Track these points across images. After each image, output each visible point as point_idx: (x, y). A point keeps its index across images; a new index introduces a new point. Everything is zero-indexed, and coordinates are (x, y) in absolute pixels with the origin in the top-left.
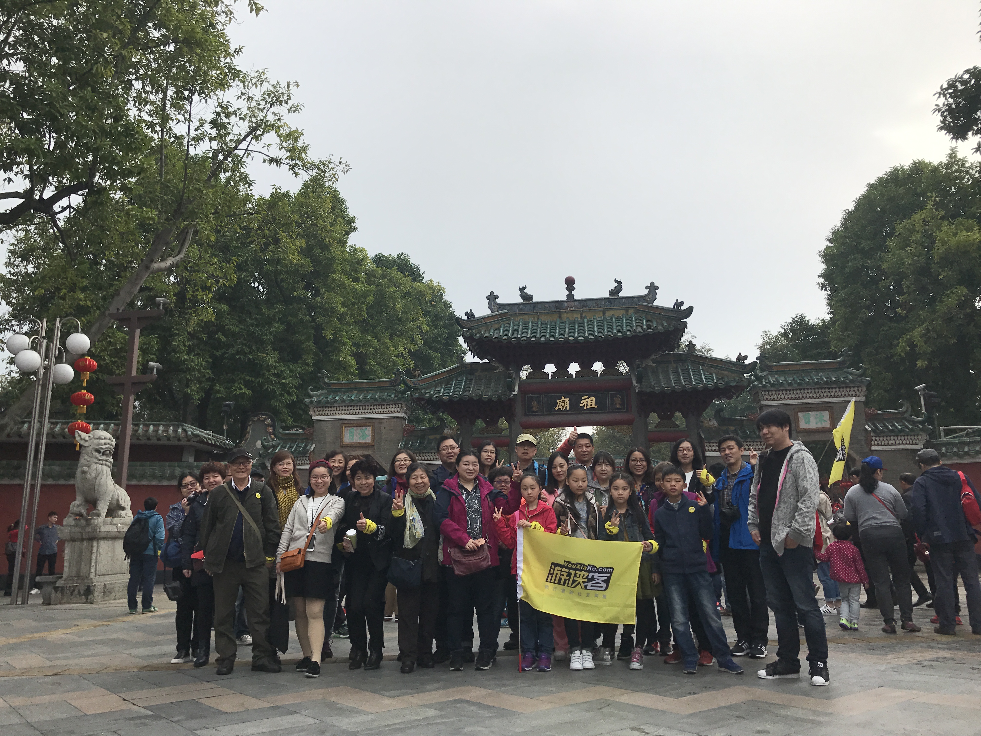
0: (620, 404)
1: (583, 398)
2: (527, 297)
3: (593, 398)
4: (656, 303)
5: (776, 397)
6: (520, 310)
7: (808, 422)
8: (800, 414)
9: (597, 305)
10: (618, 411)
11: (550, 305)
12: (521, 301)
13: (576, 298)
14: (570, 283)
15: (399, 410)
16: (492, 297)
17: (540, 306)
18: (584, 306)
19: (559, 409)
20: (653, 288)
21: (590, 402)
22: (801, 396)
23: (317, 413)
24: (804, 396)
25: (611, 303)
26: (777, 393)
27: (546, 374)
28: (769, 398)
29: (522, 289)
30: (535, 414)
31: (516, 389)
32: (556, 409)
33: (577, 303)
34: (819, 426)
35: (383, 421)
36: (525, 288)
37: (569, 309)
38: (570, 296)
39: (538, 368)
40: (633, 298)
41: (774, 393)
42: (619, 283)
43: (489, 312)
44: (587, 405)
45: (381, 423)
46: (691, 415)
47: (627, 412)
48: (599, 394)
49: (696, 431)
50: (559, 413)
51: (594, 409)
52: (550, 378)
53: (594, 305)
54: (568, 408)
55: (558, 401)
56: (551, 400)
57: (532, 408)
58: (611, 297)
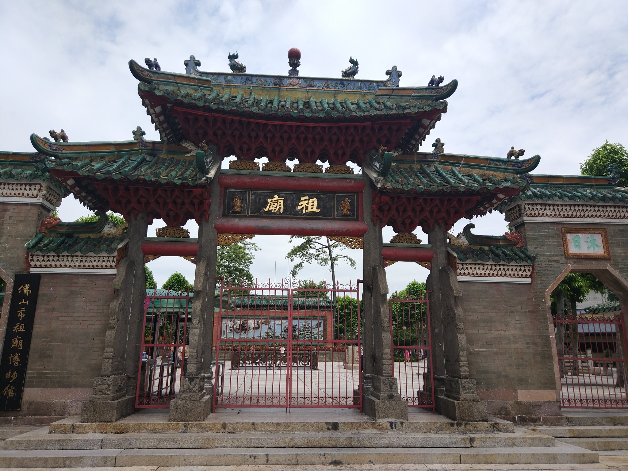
0: (349, 210)
1: (302, 199)
2: (238, 68)
3: (315, 200)
5: (541, 213)
6: (228, 81)
7: (579, 247)
8: (569, 236)
9: (327, 87)
10: (345, 218)
11: (268, 79)
12: (230, 71)
14: (294, 57)
16: (192, 63)
17: (254, 80)
18: (310, 85)
19: (270, 211)
20: (395, 73)
21: (310, 204)
22: (570, 213)
24: (574, 214)
25: (343, 84)
26: (543, 208)
27: (256, 166)
28: (533, 213)
29: (232, 57)
30: (237, 215)
32: (266, 210)
33: (301, 81)
34: (592, 251)
36: (236, 57)
37: (291, 87)
38: (294, 72)
39: (245, 155)
40: (371, 82)
41: (539, 207)
42: (355, 64)
44: (307, 208)
46: (437, 229)
47: (357, 220)
48: (322, 196)
49: (443, 249)
50: (270, 215)
51: (315, 213)
52: (261, 170)
53: (323, 85)
54: (282, 211)
55: (269, 201)
56: (260, 199)
57: (233, 206)
58: (344, 78)
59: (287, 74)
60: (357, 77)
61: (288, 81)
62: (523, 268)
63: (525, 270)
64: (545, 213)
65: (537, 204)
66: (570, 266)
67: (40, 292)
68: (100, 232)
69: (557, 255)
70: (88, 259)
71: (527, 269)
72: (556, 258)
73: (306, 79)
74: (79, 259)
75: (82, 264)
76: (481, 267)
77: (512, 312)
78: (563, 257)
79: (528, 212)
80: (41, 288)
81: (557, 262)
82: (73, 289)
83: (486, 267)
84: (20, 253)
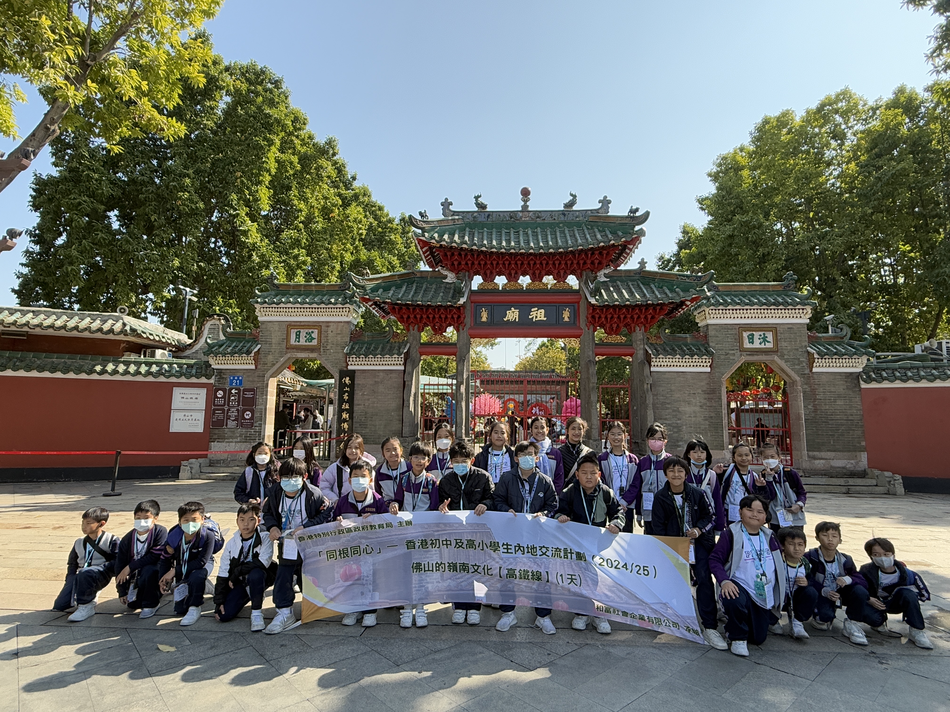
0: (569, 318)
1: (533, 310)
2: (482, 206)
3: (543, 311)
5: (722, 316)
6: (474, 218)
8: (745, 335)
9: (551, 218)
10: (566, 324)
11: (505, 214)
12: (476, 209)
14: (525, 193)
15: (346, 314)
17: (493, 215)
18: (538, 217)
19: (508, 320)
20: (605, 202)
22: (746, 316)
23: (264, 314)
25: (564, 215)
26: (724, 312)
27: (497, 286)
28: (715, 316)
29: (477, 198)
30: (484, 324)
31: (465, 298)
32: (505, 319)
33: (531, 214)
34: (763, 346)
35: (330, 324)
36: (479, 197)
37: (523, 219)
38: (525, 207)
39: (489, 279)
40: (586, 211)
41: (721, 312)
42: (574, 196)
43: (443, 217)
44: (536, 317)
45: (328, 326)
46: (637, 331)
48: (548, 307)
49: (642, 346)
50: (508, 324)
51: (542, 321)
52: (501, 288)
53: (548, 217)
58: (565, 210)
59: (520, 209)
60: (575, 208)
61: (521, 214)
62: (704, 361)
64: (725, 316)
65: (719, 310)
66: (744, 359)
67: (355, 382)
69: (733, 350)
70: (385, 359)
71: (707, 361)
72: (732, 352)
73: (535, 212)
74: (379, 359)
75: (381, 363)
76: (671, 361)
77: (694, 394)
78: (738, 351)
79: (712, 316)
80: (356, 379)
81: (733, 355)
82: (376, 380)
83: (674, 361)
84: (341, 356)
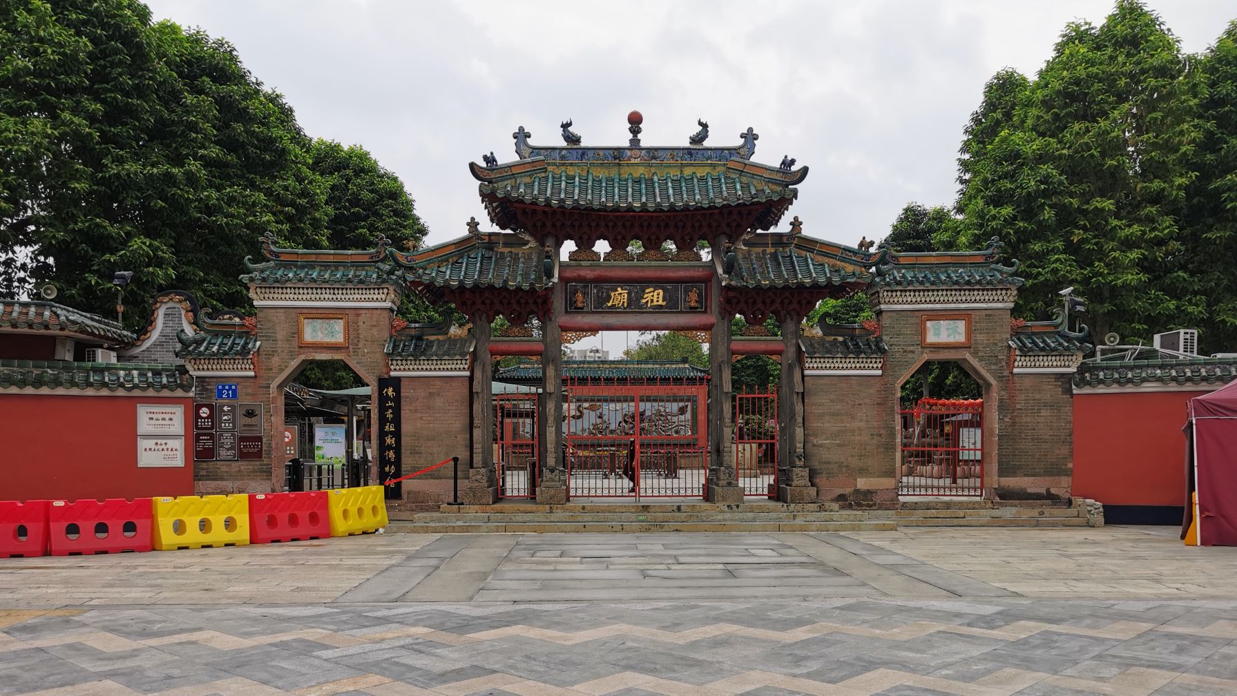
0: (697, 302)
1: (647, 291)
2: (572, 139)
3: (661, 292)
4: (753, 159)
5: (900, 300)
6: (563, 158)
7: (938, 334)
8: (929, 324)
9: (673, 158)
10: (693, 310)
11: (607, 152)
13: (643, 144)
14: (635, 121)
15: (384, 297)
16: (521, 136)
17: (590, 154)
18: (654, 158)
19: (614, 305)
20: (750, 137)
21: (656, 296)
22: (932, 299)
23: (262, 296)
24: (937, 299)
25: (691, 154)
26: (903, 294)
27: (597, 255)
28: (891, 300)
29: (565, 126)
30: (580, 311)
31: (556, 275)
33: (644, 152)
34: (951, 340)
35: (361, 312)
37: (633, 161)
38: (635, 142)
39: (585, 244)
40: (723, 149)
41: (899, 293)
42: (705, 126)
43: (516, 158)
44: (652, 301)
45: (358, 315)
46: (788, 320)
47: (705, 312)
48: (669, 287)
49: (794, 341)
50: (614, 310)
51: (661, 306)
52: (602, 260)
53: (668, 157)
54: (626, 304)
55: (612, 294)
56: (602, 293)
57: (575, 302)
58: (692, 147)
59: (627, 144)
61: (629, 153)
62: (874, 360)
63: (876, 362)
64: (905, 299)
65: (896, 291)
66: (926, 357)
67: (402, 394)
68: (447, 334)
69: (913, 345)
70: (443, 362)
71: (878, 361)
72: (912, 348)
73: (649, 150)
74: (434, 362)
75: (437, 367)
76: (831, 360)
77: (860, 404)
78: (919, 347)
79: (887, 300)
80: (402, 390)
81: (913, 352)
82: (431, 390)
83: (835, 360)
84: (379, 357)
